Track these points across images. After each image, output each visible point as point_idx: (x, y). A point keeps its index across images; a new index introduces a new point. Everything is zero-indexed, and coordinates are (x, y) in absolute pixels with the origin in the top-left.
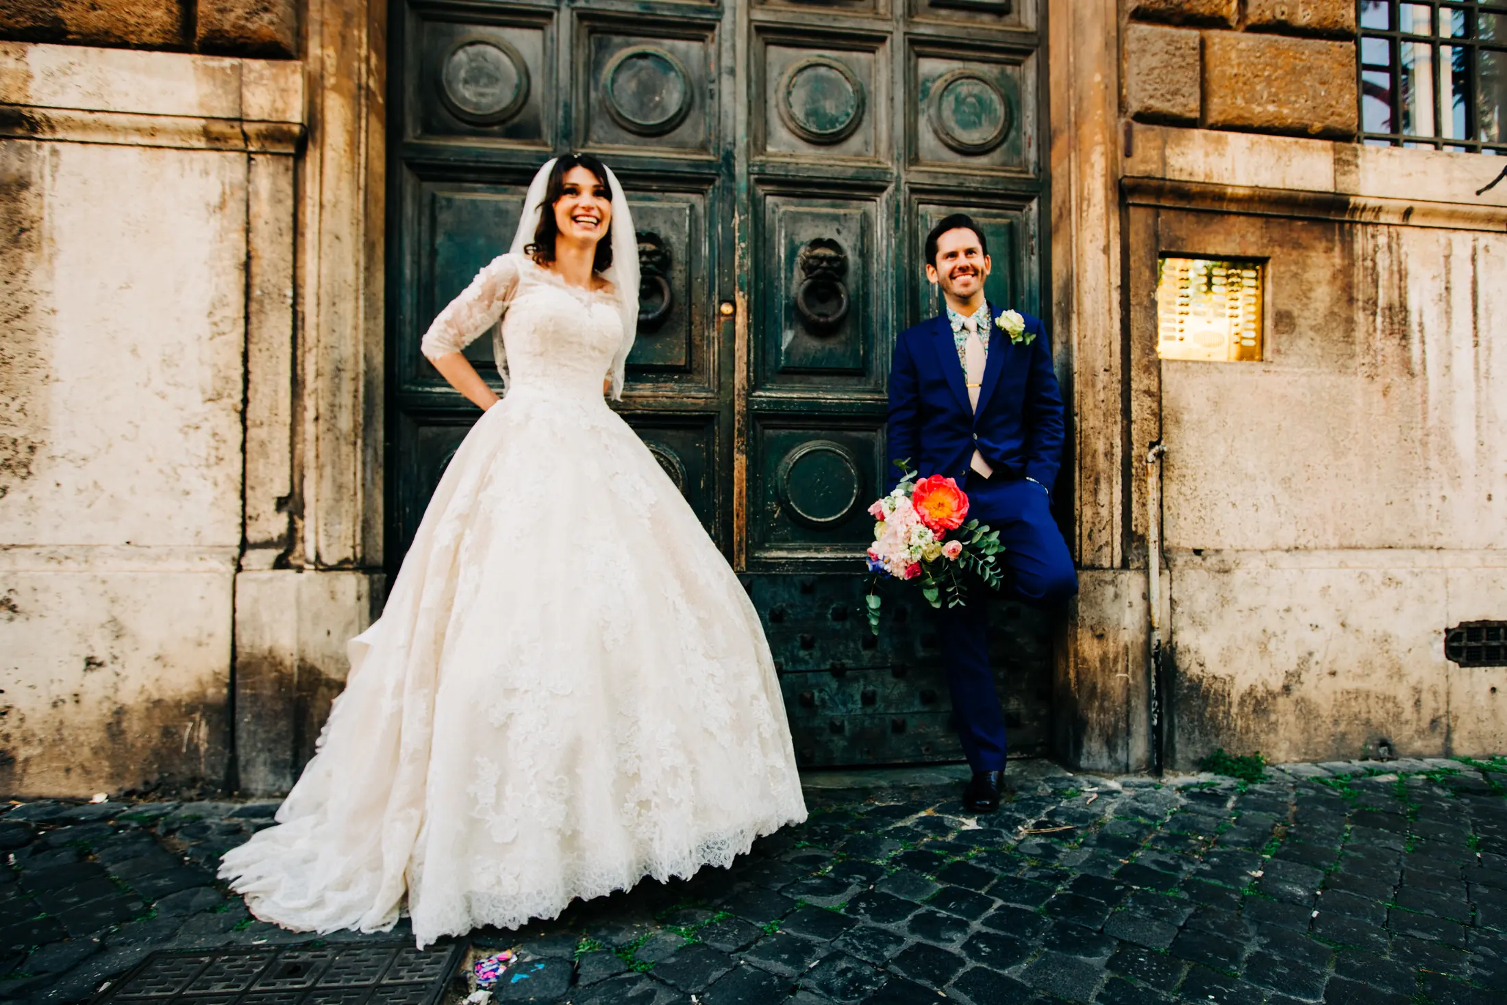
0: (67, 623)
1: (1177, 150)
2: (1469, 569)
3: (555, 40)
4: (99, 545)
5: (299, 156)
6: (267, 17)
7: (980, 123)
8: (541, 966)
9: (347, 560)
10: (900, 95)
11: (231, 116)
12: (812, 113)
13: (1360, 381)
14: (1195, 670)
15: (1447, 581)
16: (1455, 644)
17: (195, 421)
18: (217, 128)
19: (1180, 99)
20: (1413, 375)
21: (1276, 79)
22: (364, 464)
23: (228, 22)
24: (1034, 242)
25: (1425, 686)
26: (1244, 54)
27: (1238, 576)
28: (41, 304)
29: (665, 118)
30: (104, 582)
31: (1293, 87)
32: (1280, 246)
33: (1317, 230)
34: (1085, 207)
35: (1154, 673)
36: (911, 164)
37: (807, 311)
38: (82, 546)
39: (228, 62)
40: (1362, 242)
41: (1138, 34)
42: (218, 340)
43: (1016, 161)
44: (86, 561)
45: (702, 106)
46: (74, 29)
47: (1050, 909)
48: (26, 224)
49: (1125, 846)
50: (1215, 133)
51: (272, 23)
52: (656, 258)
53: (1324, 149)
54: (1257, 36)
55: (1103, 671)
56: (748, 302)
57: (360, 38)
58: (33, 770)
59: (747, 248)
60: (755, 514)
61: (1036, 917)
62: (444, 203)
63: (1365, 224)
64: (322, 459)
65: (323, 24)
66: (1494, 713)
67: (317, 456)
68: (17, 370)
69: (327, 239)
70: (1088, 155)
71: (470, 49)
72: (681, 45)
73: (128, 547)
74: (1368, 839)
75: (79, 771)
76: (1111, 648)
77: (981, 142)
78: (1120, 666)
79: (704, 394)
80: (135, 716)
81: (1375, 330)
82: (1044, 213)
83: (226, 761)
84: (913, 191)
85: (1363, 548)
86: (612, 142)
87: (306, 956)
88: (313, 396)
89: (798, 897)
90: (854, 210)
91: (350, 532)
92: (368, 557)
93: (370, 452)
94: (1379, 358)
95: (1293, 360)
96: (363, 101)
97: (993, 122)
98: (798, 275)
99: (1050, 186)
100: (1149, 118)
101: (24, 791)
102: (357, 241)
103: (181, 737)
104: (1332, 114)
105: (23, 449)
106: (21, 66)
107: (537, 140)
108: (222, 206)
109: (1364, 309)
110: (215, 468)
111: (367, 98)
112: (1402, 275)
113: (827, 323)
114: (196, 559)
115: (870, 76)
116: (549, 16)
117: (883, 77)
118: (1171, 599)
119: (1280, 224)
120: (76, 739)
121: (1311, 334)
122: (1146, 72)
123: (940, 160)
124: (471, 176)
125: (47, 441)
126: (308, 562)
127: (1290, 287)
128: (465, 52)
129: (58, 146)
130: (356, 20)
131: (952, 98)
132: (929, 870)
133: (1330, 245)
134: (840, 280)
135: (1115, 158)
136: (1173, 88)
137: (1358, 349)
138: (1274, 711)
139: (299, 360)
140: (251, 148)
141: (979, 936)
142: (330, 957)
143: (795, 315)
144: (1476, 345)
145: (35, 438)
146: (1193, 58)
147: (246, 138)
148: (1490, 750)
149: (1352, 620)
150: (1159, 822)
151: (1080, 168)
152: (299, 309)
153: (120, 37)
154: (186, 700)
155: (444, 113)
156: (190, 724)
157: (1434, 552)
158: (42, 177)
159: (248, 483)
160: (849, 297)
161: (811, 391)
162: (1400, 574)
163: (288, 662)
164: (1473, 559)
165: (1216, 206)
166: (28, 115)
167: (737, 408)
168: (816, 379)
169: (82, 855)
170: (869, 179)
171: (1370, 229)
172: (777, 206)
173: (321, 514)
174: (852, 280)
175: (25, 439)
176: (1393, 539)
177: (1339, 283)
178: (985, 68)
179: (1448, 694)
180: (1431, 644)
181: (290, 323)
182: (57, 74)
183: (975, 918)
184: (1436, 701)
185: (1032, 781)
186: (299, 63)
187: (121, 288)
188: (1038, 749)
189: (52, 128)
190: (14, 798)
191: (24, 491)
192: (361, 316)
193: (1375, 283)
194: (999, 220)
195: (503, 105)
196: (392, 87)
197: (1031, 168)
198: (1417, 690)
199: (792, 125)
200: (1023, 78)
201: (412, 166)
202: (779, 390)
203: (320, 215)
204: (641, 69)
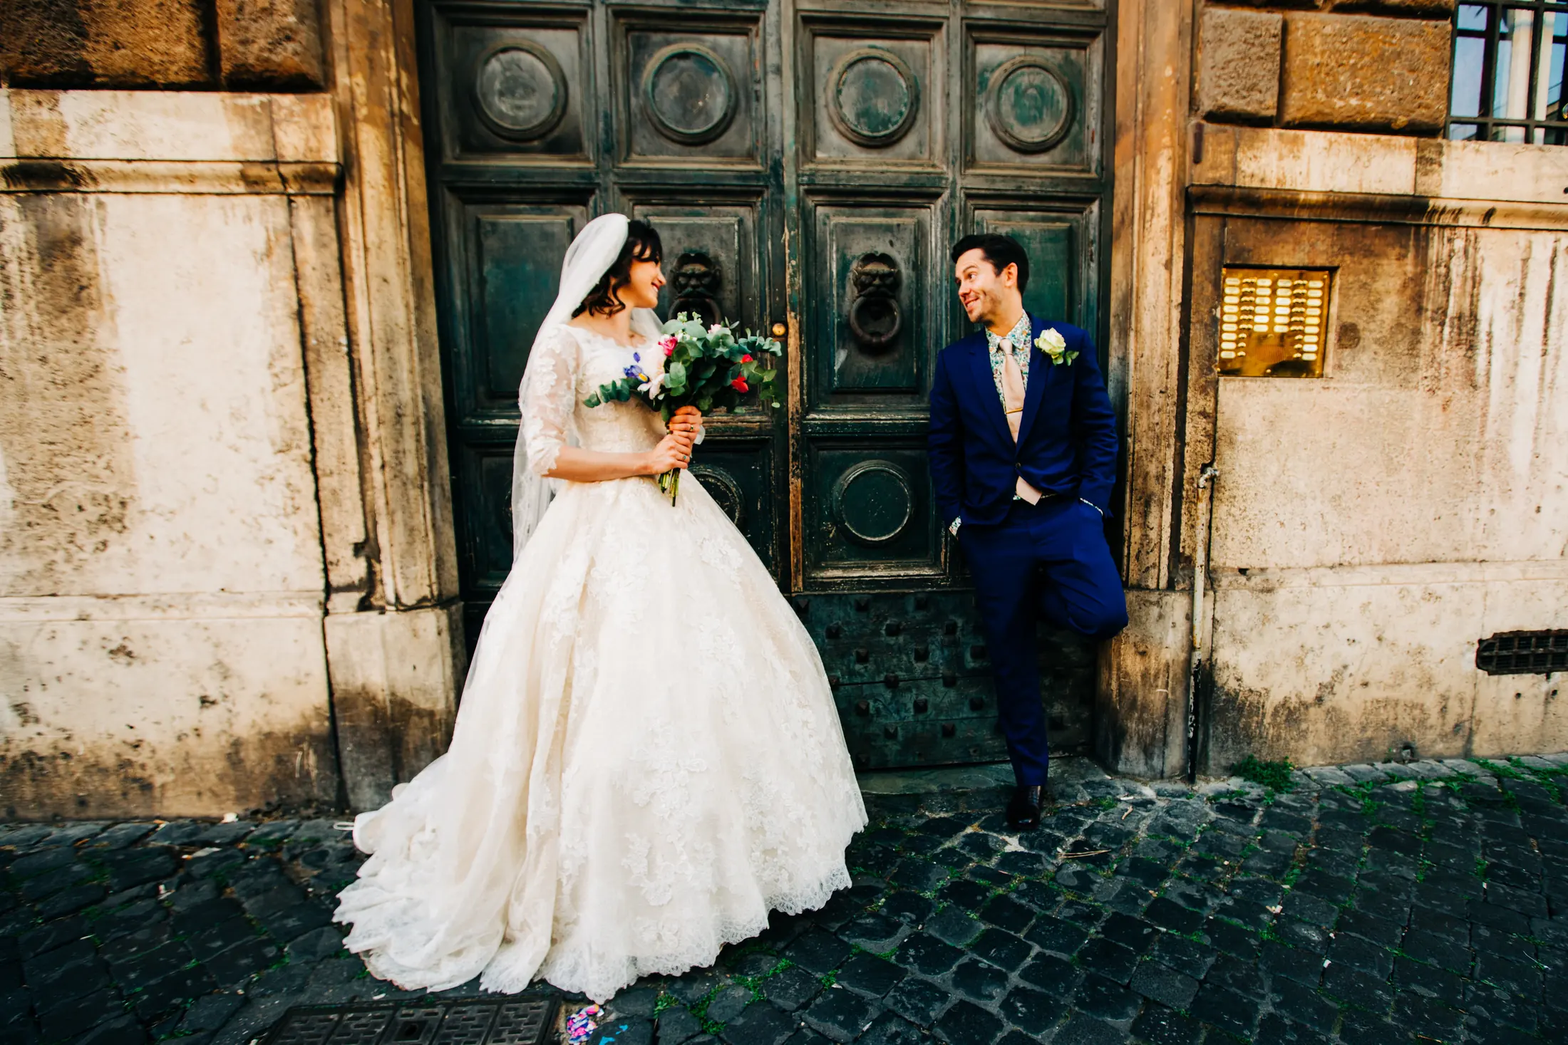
0: (178, 666)
1: (1250, 154)
2: (1509, 582)
3: (591, 42)
4: (197, 593)
5: (339, 195)
6: (290, 46)
7: (1041, 118)
8: (625, 1028)
9: (424, 599)
10: (956, 90)
11: (268, 158)
12: (864, 114)
13: (1420, 396)
14: (1232, 684)
15: (1486, 594)
16: (1486, 654)
17: (269, 472)
18: (255, 171)
19: (1256, 96)
20: (1475, 387)
21: (1362, 68)
22: (433, 505)
23: (252, 54)
24: (1094, 248)
25: (1453, 694)
26: (1329, 40)
27: (1282, 595)
28: (110, 362)
29: (710, 125)
30: (206, 629)
31: (1380, 77)
32: (1351, 254)
33: (1391, 235)
34: (1148, 217)
35: (1192, 690)
36: (967, 167)
37: (860, 332)
38: (182, 594)
39: (257, 99)
40: (1437, 248)
41: (1215, 20)
42: (281, 391)
43: (1078, 158)
44: (188, 609)
45: (748, 109)
46: (100, 71)
47: (1083, 955)
48: (84, 282)
49: (1155, 874)
50: (1292, 132)
51: (296, 53)
52: (706, 281)
53: (1407, 147)
54: (1345, 17)
55: (1144, 685)
56: (800, 322)
57: (388, 59)
58: (170, 794)
59: (798, 266)
60: (810, 535)
61: (1068, 966)
62: (489, 228)
63: (1443, 227)
64: (392, 505)
65: (348, 48)
66: (1516, 717)
67: (387, 503)
68: (98, 429)
69: (374, 283)
70: (1155, 158)
71: (502, 57)
72: (723, 40)
73: (222, 594)
74: (1383, 866)
75: (209, 794)
76: (1153, 664)
77: (1042, 139)
78: (1160, 683)
79: (758, 418)
80: (251, 747)
81: (1441, 342)
82: (1106, 216)
83: (335, 784)
84: (969, 196)
85: (1406, 562)
86: (655, 154)
87: (419, 1013)
88: (378, 445)
89: (853, 942)
90: (907, 219)
91: (426, 573)
92: (444, 592)
93: (438, 490)
94: (1443, 371)
95: (1353, 375)
96: (397, 130)
97: (1055, 117)
98: (851, 291)
99: (1113, 187)
100: (1221, 117)
101: (164, 812)
102: (405, 282)
103: (293, 764)
104: (1419, 107)
105: (115, 504)
106: (55, 116)
107: (578, 155)
108: (269, 253)
109: (1433, 320)
110: (293, 517)
111: (401, 124)
112: (1476, 282)
113: (880, 343)
114: (286, 605)
115: (924, 67)
116: (583, 14)
117: (938, 69)
118: (1214, 618)
119: (1353, 230)
120: (202, 768)
121: (1375, 347)
122: (1221, 65)
123: (999, 160)
124: (514, 198)
125: (136, 496)
126: (389, 604)
127: (1358, 299)
128: (499, 60)
129: (103, 197)
130: (381, 39)
131: (1011, 91)
132: (973, 906)
133: (1403, 252)
134: (894, 297)
135: (1183, 163)
136: (1249, 83)
137: (1422, 362)
138: (1305, 720)
139: (360, 408)
140: (290, 191)
141: (1018, 992)
142: (440, 1015)
143: (847, 334)
144: (1544, 354)
145: (125, 494)
146: (1273, 48)
147: (284, 180)
148: (1507, 750)
149: (1388, 635)
150: (1189, 842)
151: (1145, 173)
152: (355, 356)
153: (146, 78)
154: (293, 732)
155: (482, 129)
156: (300, 753)
157: (1476, 565)
158: (92, 232)
159: (326, 530)
160: (902, 313)
161: (864, 412)
162: (1441, 589)
163: (380, 697)
164: (1514, 571)
165: (1287, 214)
166: (69, 168)
167: (791, 432)
168: (869, 398)
169: (220, 888)
170: (923, 186)
171: (1447, 233)
172: (829, 218)
173: (397, 558)
174: (905, 294)
175: (115, 494)
176: (1438, 554)
177: (1409, 292)
178: (1048, 53)
179: (1474, 700)
180: (1463, 654)
181: (347, 371)
182: (91, 122)
183: (1013, 969)
184: (1462, 706)
185: (1072, 786)
186: (328, 96)
187: (183, 343)
188: (1079, 749)
189: (94, 179)
190: (158, 818)
191: (123, 544)
192: (416, 359)
193: (1447, 291)
194: (1058, 224)
195: (542, 118)
196: (426, 106)
197: (1093, 167)
198: (1445, 698)
199: (842, 128)
200: (1088, 63)
201: (454, 190)
202: (833, 412)
203: (366, 258)
204: (682, 71)
